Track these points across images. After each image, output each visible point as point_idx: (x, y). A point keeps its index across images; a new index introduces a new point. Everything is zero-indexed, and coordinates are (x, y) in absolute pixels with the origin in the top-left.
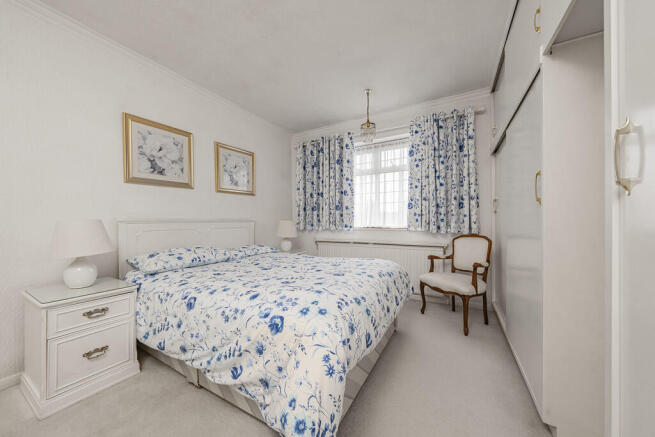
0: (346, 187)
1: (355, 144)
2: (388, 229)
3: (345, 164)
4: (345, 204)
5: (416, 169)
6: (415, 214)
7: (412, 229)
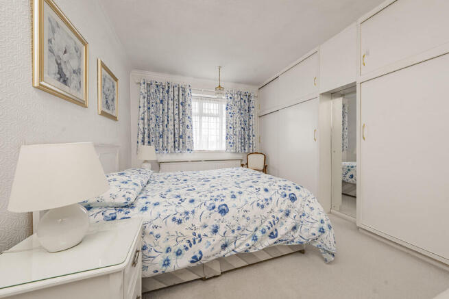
0: (187, 123)
1: (193, 94)
2: (209, 152)
3: (187, 106)
4: (188, 134)
5: (230, 118)
6: (230, 143)
7: (228, 151)
